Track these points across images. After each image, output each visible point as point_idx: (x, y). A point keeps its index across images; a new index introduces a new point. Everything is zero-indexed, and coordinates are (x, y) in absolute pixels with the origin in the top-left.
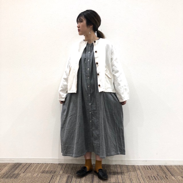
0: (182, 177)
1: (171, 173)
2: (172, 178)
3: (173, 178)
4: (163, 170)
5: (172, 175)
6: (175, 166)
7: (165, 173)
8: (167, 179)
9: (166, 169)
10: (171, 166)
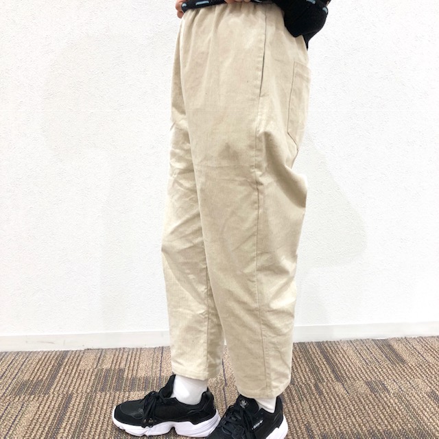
0: (368, 383)
1: (333, 371)
2: (337, 388)
3: (339, 387)
4: (309, 360)
5: (338, 378)
6: (350, 342)
7: (314, 370)
8: (321, 393)
9: (322, 357)
10: (337, 343)
